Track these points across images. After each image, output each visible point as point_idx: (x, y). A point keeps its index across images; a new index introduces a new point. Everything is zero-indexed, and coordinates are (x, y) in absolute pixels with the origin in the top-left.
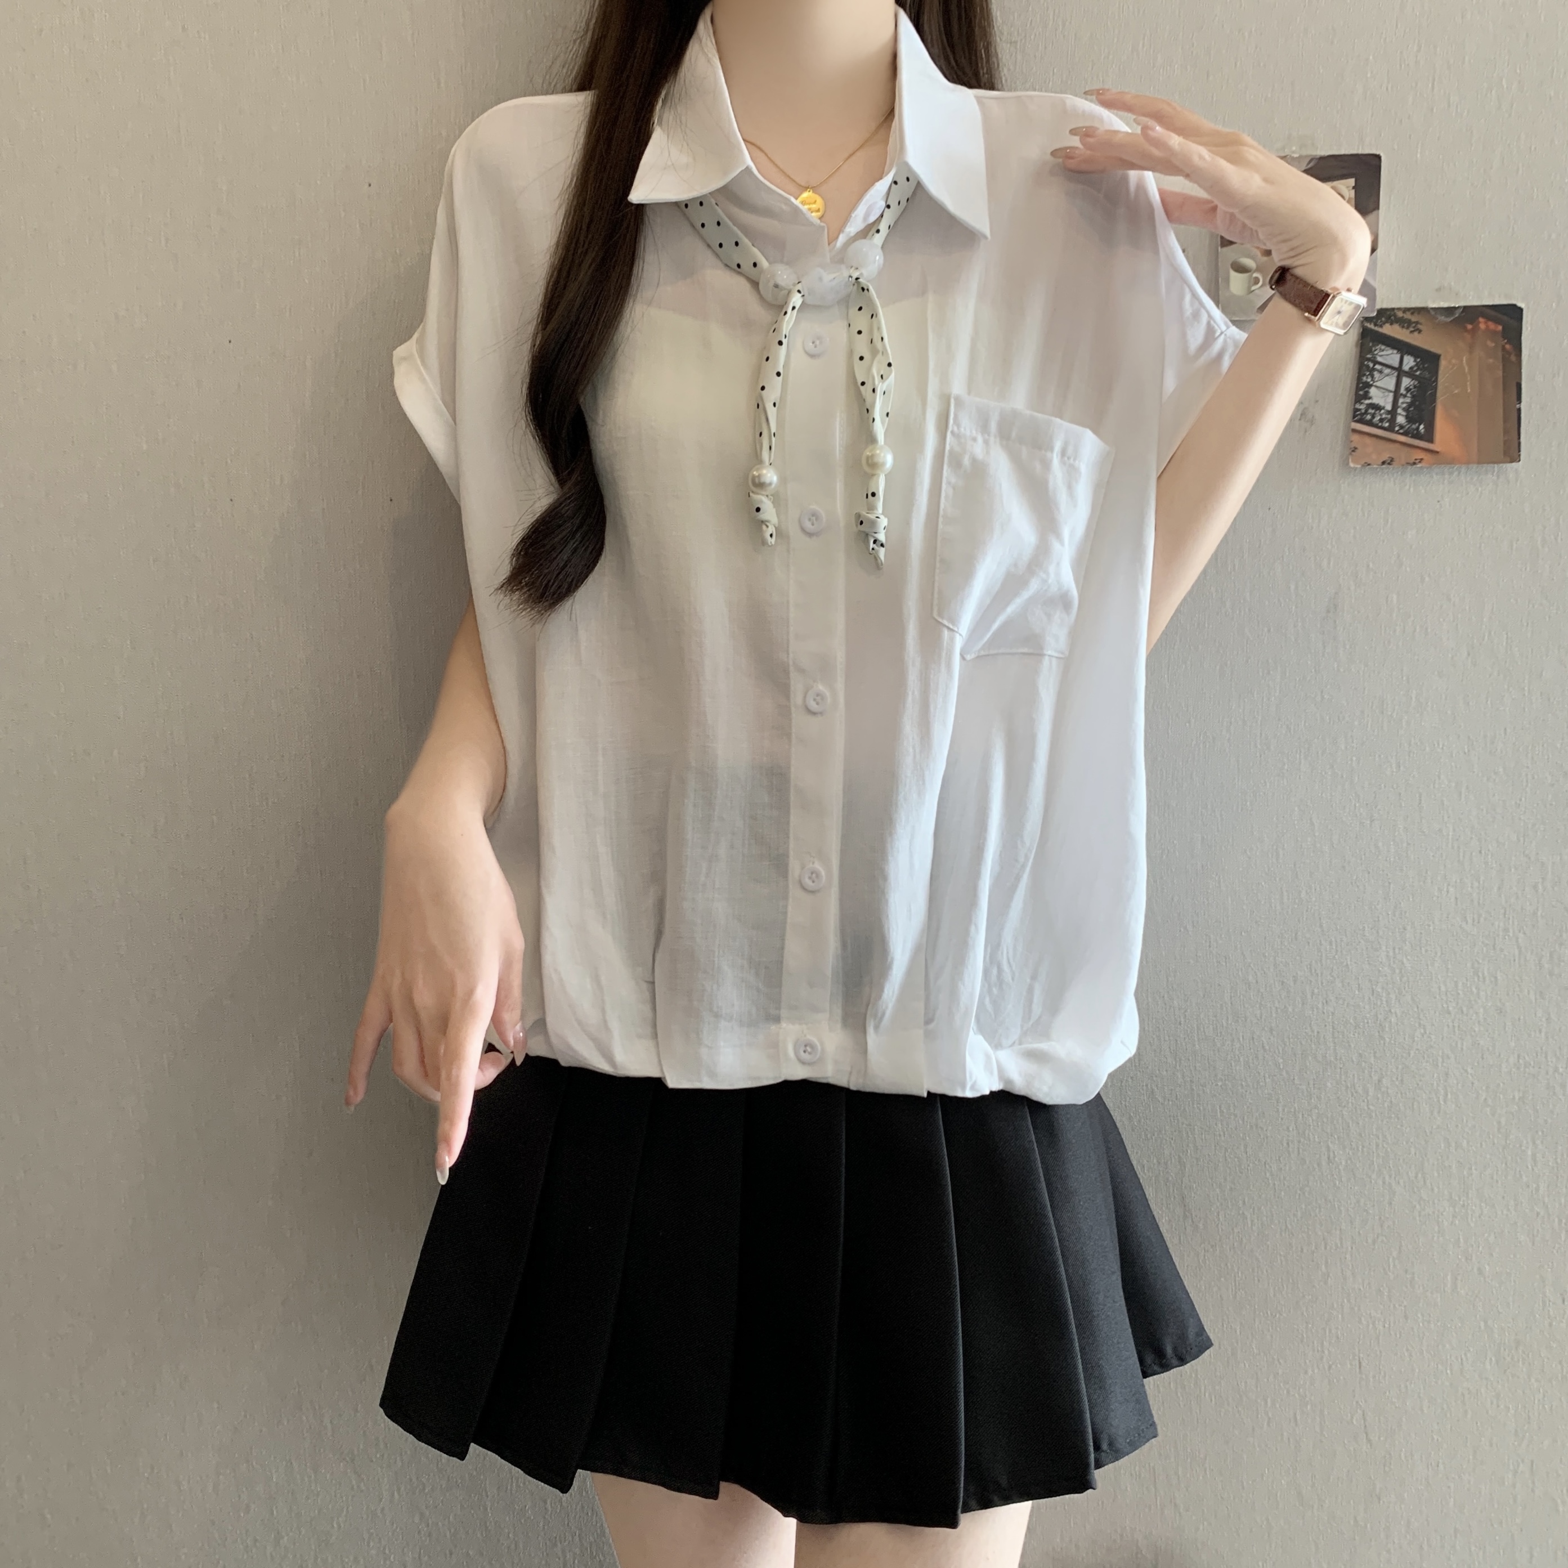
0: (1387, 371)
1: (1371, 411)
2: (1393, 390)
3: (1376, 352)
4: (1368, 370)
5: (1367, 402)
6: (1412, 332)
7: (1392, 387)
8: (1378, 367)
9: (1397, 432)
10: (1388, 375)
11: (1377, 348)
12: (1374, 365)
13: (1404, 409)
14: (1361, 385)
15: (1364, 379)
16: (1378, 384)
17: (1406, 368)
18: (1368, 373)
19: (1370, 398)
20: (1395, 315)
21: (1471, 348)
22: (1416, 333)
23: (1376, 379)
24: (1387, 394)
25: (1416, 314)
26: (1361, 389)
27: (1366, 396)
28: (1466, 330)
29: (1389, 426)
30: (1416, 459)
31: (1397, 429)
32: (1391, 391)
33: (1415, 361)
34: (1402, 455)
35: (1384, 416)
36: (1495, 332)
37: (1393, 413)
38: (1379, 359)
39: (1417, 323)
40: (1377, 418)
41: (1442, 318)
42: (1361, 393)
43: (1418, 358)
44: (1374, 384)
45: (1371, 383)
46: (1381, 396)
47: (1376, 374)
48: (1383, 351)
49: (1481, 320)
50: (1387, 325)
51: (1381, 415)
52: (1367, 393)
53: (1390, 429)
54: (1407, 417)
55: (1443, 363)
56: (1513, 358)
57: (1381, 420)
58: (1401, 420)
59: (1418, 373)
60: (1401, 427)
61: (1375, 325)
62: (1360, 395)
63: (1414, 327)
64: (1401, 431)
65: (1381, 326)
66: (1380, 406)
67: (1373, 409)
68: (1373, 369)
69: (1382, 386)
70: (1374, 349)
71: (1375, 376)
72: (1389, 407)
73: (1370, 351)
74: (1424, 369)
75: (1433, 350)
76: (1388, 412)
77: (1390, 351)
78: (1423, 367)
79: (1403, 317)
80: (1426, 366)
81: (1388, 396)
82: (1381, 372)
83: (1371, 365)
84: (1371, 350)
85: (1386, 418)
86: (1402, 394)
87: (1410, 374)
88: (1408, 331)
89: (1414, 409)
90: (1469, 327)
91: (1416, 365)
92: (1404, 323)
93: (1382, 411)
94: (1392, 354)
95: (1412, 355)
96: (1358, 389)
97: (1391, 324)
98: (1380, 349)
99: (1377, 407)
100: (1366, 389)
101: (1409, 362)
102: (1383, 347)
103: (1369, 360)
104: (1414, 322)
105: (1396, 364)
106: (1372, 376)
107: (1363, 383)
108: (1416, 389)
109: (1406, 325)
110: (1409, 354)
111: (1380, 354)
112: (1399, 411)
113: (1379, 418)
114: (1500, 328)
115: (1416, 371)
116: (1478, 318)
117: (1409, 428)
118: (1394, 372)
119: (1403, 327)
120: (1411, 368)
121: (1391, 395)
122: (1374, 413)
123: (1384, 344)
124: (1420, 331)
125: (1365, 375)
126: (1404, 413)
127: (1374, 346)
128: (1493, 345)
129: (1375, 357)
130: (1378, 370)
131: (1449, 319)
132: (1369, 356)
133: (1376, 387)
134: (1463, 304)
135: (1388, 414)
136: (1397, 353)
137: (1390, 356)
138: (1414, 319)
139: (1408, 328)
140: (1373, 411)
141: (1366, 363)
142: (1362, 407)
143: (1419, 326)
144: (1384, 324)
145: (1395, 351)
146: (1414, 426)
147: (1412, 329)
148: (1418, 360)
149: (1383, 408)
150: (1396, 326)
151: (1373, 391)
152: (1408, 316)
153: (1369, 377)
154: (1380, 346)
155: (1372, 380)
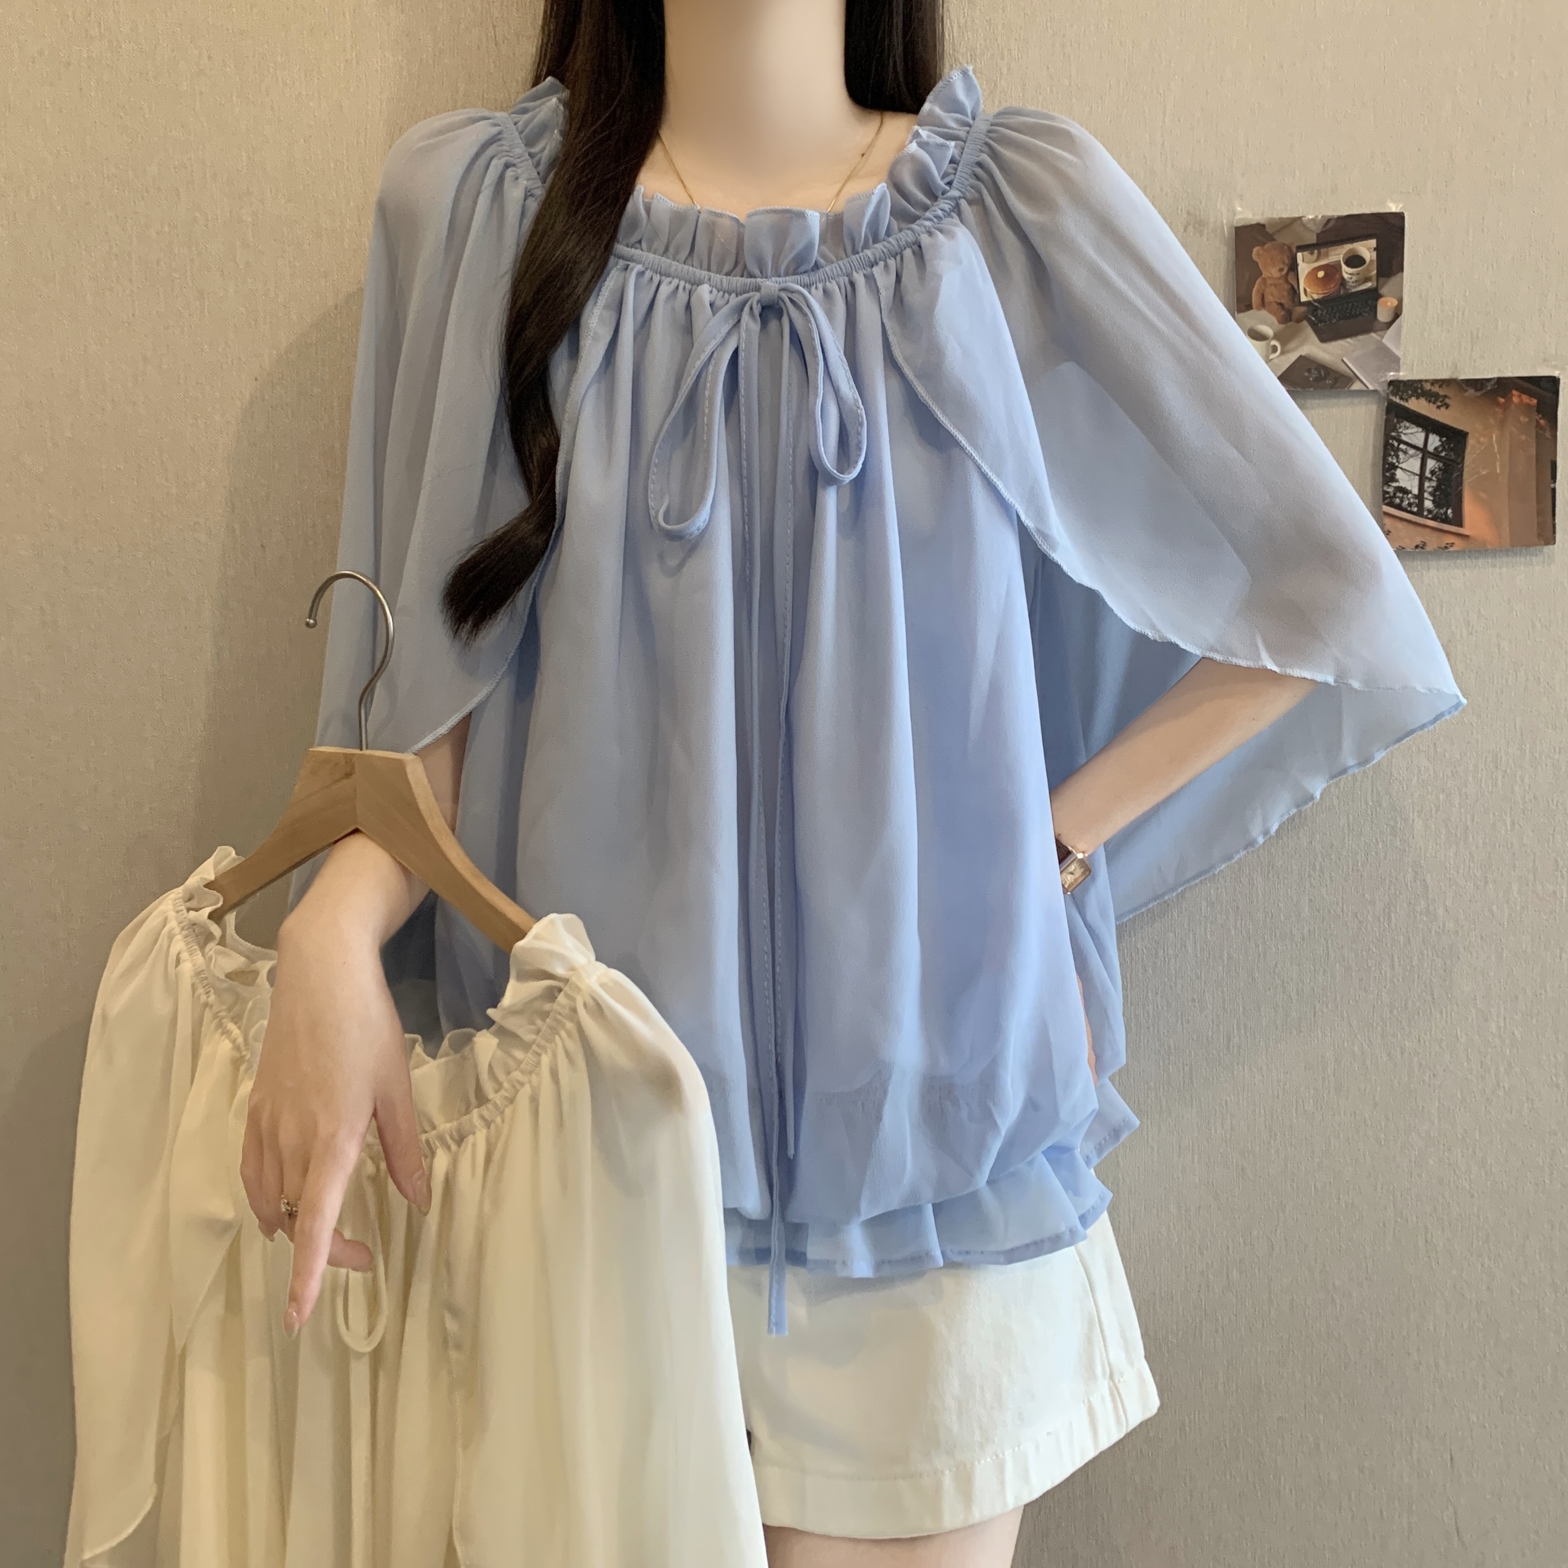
0: (1412, 451)
1: (1400, 495)
2: (1418, 473)
3: (1400, 430)
4: (1393, 451)
5: (1395, 484)
6: (1438, 407)
7: (1417, 470)
8: (1402, 446)
9: (1427, 517)
10: (1412, 456)
11: (1402, 424)
12: (1399, 445)
13: (1431, 494)
14: (1387, 466)
15: (1390, 459)
16: (1402, 466)
17: (1431, 448)
18: (1393, 453)
19: (1397, 481)
20: (1422, 388)
21: (1502, 424)
22: (1443, 409)
23: (1401, 461)
24: (1412, 477)
25: (1444, 386)
26: (1388, 471)
27: (1393, 479)
28: (1498, 404)
29: (1418, 510)
30: (1447, 544)
31: (1425, 513)
32: (1417, 475)
33: (1440, 440)
34: (1433, 541)
35: (1412, 501)
36: (1529, 405)
37: (1420, 497)
38: (1404, 438)
39: (1445, 396)
40: (1405, 503)
41: (1471, 392)
42: (1388, 474)
43: (1444, 437)
44: (1400, 466)
45: (1397, 464)
46: (1407, 479)
47: (1401, 454)
48: (1408, 428)
49: (1514, 392)
50: (1413, 399)
51: (1409, 499)
52: (1394, 474)
53: (1419, 513)
54: (1434, 502)
55: (1471, 442)
56: (1548, 434)
57: (1410, 505)
58: (1428, 504)
59: (1443, 454)
60: (1430, 511)
61: (1401, 398)
62: (1386, 476)
63: (1441, 402)
64: (1430, 516)
65: (1407, 401)
66: (1407, 490)
67: (1400, 493)
68: (1398, 449)
69: (1407, 469)
70: (1398, 426)
71: (1400, 457)
72: (1416, 491)
73: (1395, 429)
74: (1451, 449)
75: (1460, 428)
76: (1416, 497)
77: (1414, 429)
78: (1449, 447)
79: (1430, 390)
80: (1452, 445)
81: (1414, 479)
82: (1405, 453)
83: (1396, 444)
84: (1396, 426)
85: (1414, 503)
86: (1427, 478)
87: (1435, 455)
88: (1435, 406)
89: (1441, 494)
90: (1502, 400)
91: (1442, 445)
92: (1432, 397)
93: (1410, 496)
94: (1417, 432)
95: (1437, 434)
96: (1385, 470)
97: (1418, 398)
98: (1405, 427)
99: (1404, 491)
100: (1393, 471)
101: (1434, 441)
102: (1408, 424)
103: (1394, 438)
104: (1442, 396)
105: (1420, 444)
106: (1397, 457)
107: (1388, 464)
108: (1441, 472)
109: (1433, 399)
110: (1434, 432)
111: (1404, 432)
112: (1426, 495)
113: (1407, 502)
114: (1535, 401)
115: (1441, 452)
116: (1511, 390)
117: (1437, 512)
118: (1419, 452)
119: (1430, 401)
120: (1436, 449)
121: (1417, 478)
122: (1403, 497)
123: (1407, 421)
124: (1447, 406)
125: (1390, 455)
126: (1432, 498)
127: (1399, 423)
128: (1527, 420)
129: (1400, 436)
130: (1402, 450)
131: (1479, 394)
132: (1393, 434)
133: (1402, 468)
134: (1496, 375)
135: (1416, 498)
136: (1422, 432)
137: (1414, 435)
138: (1442, 392)
139: (1434, 403)
140: (1401, 495)
141: (1391, 441)
142: (1391, 490)
143: (1447, 401)
144: (1410, 397)
145: (1420, 429)
146: (1442, 511)
147: (1440, 404)
148: (1444, 439)
149: (1410, 492)
150: (1423, 401)
151: (1399, 473)
152: (1436, 389)
153: (1394, 457)
154: (1405, 422)
155: (1398, 461)
